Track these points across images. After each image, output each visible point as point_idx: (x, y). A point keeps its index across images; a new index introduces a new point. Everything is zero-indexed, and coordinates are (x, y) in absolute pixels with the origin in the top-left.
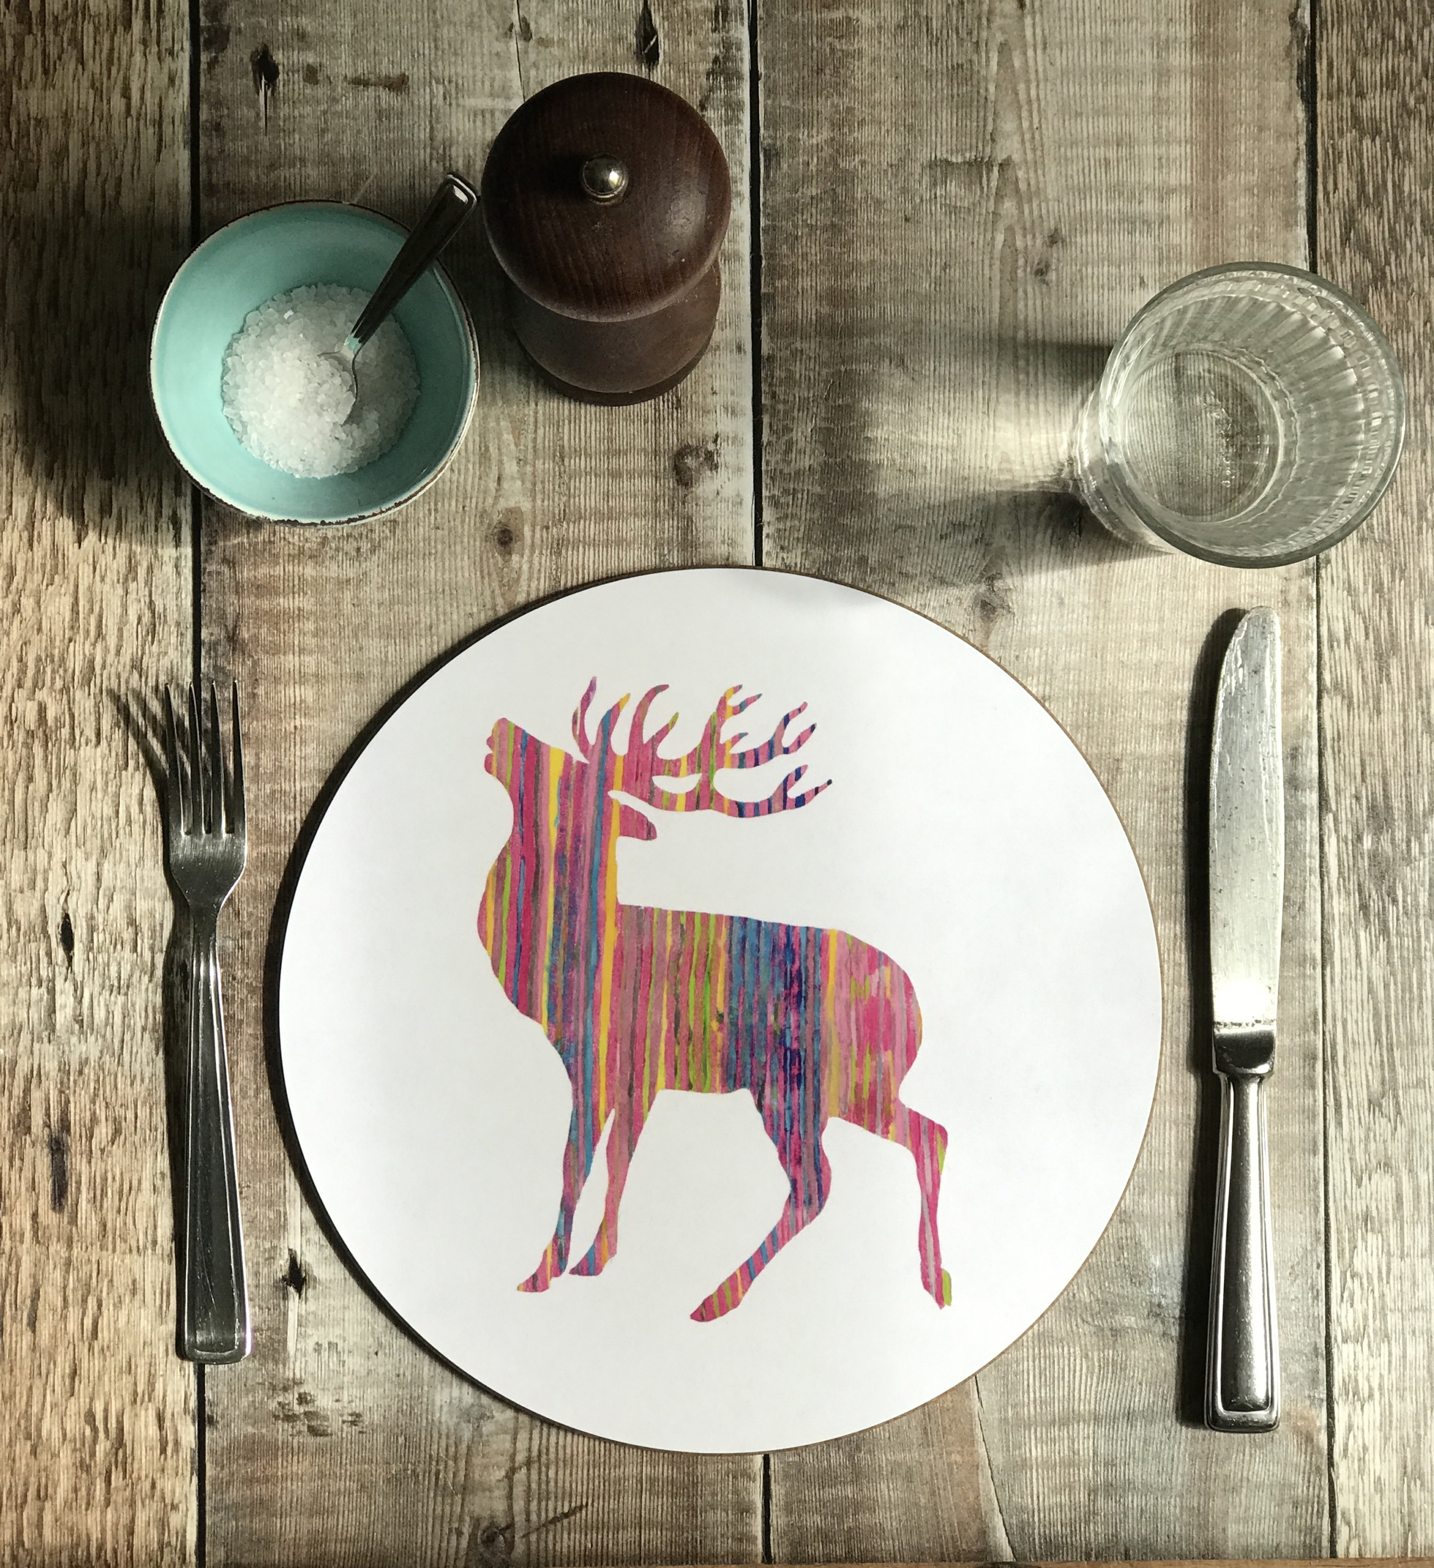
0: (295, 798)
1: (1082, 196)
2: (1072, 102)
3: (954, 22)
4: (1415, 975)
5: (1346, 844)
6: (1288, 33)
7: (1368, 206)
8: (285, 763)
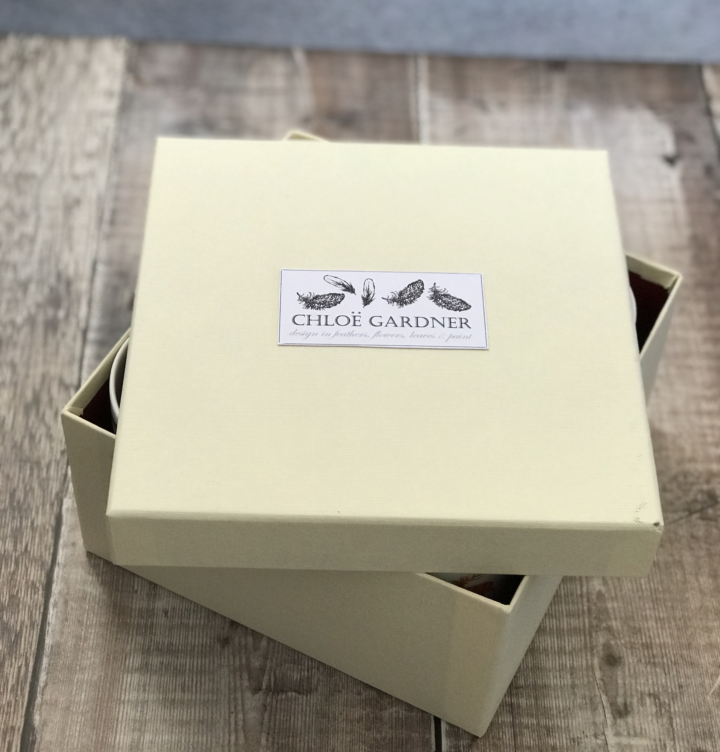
1: (203, 668)
2: (205, 730)
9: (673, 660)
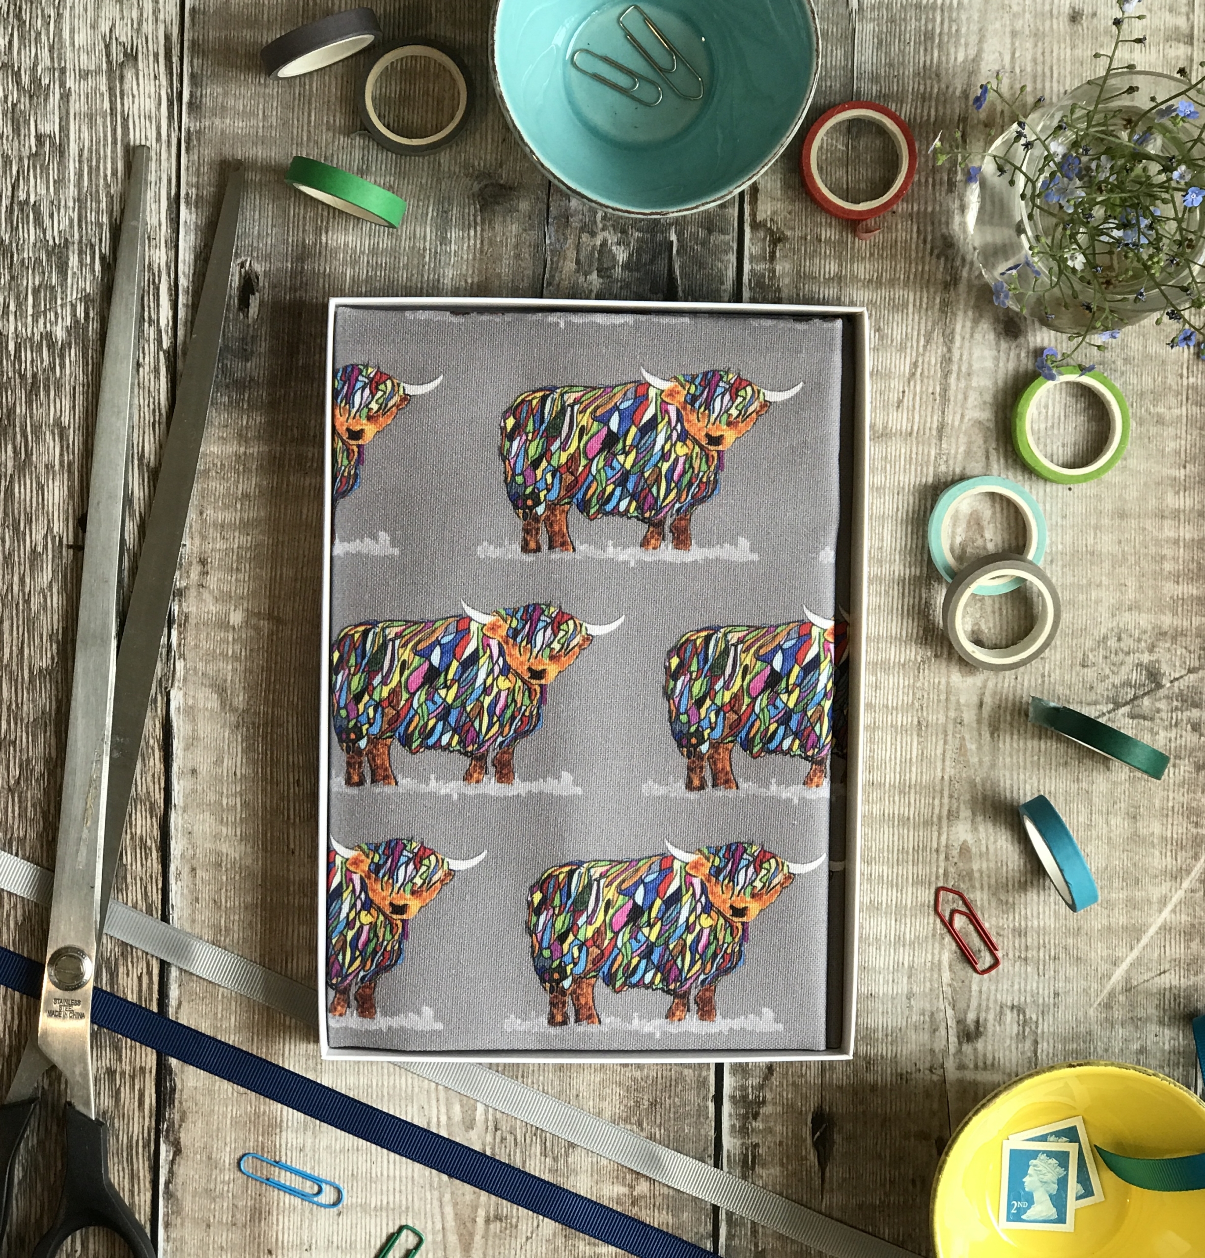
0: (1187, 399)
3: (518, 1151)
4: (86, 184)
5: (150, 317)
6: (182, 1135)
7: (108, 959)
8: (1196, 432)
9: (1052, 954)
